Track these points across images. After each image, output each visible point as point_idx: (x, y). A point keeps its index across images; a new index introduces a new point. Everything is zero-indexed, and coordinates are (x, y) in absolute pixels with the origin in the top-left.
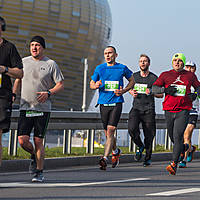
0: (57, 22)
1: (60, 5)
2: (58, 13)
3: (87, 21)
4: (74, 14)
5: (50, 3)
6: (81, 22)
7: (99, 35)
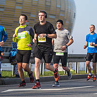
0: (49, 10)
1: (51, 2)
2: (50, 6)
3: (64, 10)
4: (58, 6)
5: (46, 1)
6: (61, 10)
7: (70, 16)
